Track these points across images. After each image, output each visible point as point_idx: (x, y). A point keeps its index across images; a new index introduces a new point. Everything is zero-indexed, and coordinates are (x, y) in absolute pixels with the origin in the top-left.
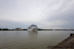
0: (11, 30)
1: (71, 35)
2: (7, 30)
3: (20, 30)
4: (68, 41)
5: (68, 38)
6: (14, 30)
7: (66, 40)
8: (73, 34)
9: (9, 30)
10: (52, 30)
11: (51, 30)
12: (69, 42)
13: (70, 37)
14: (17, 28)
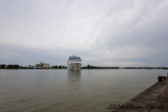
0: (25, 68)
1: (160, 79)
2: (16, 67)
3: (45, 68)
4: (153, 94)
5: (153, 86)
6: (32, 68)
7: (148, 91)
8: (165, 78)
9: (22, 68)
10: (118, 68)
11: (115, 68)
12: (156, 95)
13: (157, 84)
14: (39, 63)
